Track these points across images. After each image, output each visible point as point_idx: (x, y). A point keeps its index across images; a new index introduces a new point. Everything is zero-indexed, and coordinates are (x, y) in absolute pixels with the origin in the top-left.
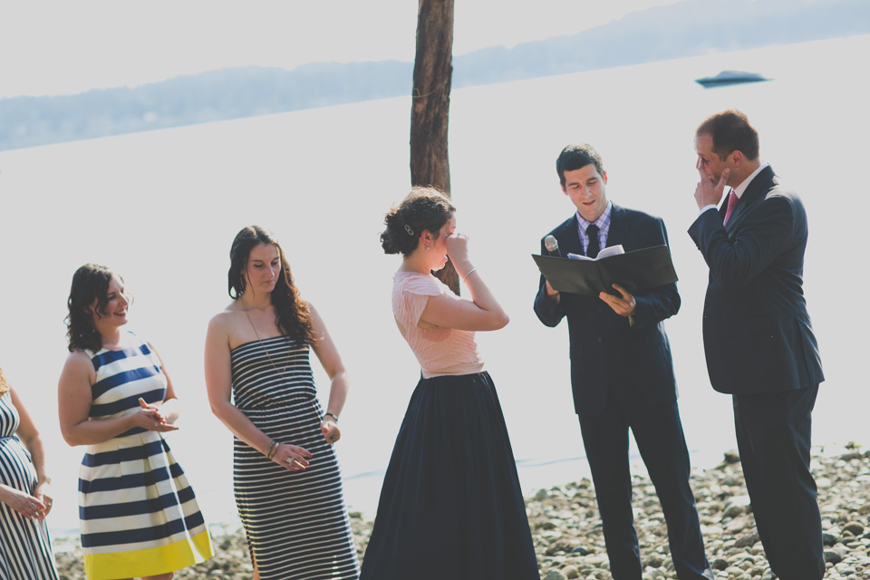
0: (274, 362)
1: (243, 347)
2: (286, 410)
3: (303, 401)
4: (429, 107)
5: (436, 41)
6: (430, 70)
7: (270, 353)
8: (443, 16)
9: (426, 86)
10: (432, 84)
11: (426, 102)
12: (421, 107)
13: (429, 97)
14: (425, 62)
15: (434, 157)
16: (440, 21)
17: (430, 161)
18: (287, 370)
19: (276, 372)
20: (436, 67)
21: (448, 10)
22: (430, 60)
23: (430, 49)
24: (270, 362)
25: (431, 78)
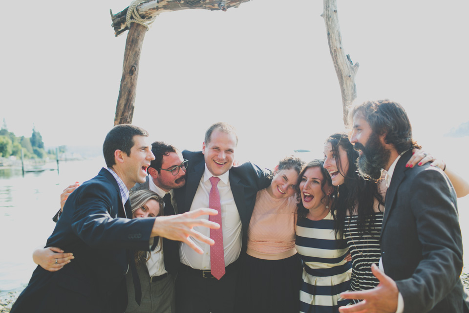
5: (127, 93)
6: (122, 107)
8: (131, 82)
9: (120, 113)
10: (122, 113)
11: (120, 121)
13: (121, 119)
16: (129, 85)
20: (125, 105)
21: (134, 80)
22: (123, 102)
23: (123, 97)
25: (123, 110)
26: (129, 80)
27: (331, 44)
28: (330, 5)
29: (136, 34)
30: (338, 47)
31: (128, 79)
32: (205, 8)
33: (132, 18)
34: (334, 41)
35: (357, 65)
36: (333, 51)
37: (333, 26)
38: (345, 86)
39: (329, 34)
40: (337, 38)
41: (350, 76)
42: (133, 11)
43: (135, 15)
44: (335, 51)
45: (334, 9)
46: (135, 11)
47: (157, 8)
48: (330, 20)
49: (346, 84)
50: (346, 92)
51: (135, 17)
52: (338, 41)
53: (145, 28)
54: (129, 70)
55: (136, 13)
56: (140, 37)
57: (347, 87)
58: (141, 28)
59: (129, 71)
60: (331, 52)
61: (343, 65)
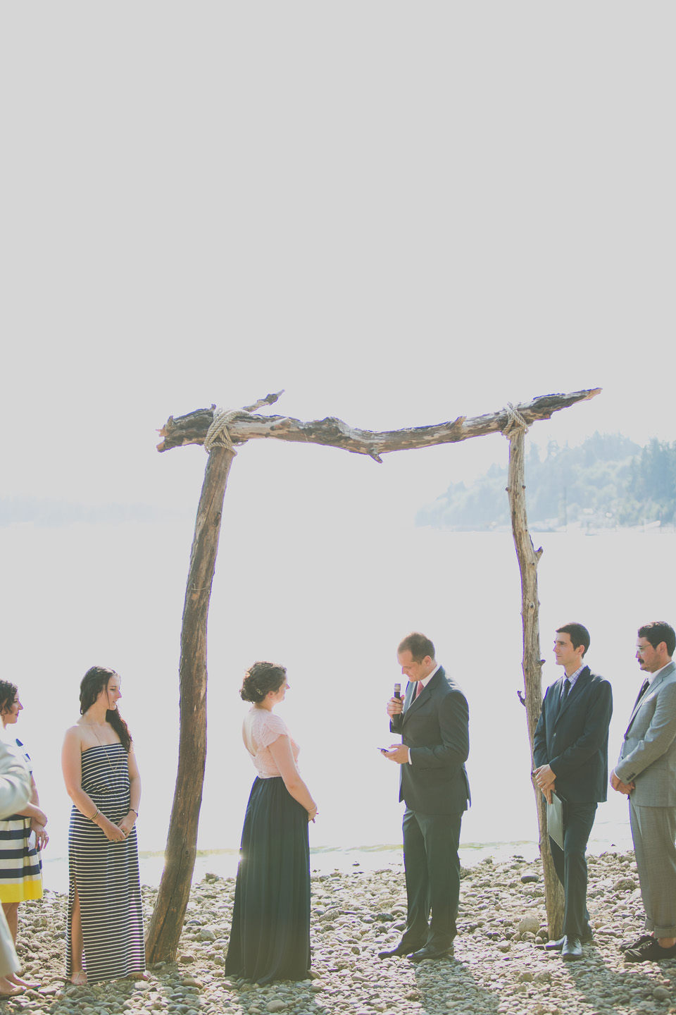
0: (111, 762)
1: (90, 750)
2: (114, 797)
3: (122, 791)
4: (201, 597)
5: (209, 553)
6: (204, 573)
7: (109, 755)
9: (201, 583)
10: (204, 582)
11: (199, 594)
12: (195, 597)
13: (201, 591)
14: (201, 566)
15: (200, 631)
17: (198, 634)
18: (118, 768)
19: (111, 769)
20: (207, 570)
22: (204, 565)
23: (205, 558)
24: (108, 762)
25: (204, 578)
26: (213, 533)
27: (516, 525)
28: (519, 479)
29: (223, 465)
30: (524, 529)
31: (211, 532)
32: (345, 448)
33: (218, 439)
34: (520, 521)
35: (540, 550)
36: (517, 533)
37: (520, 504)
38: (527, 575)
39: (514, 513)
40: (523, 518)
41: (533, 564)
42: (222, 431)
43: (225, 436)
44: (520, 534)
45: (522, 484)
46: (226, 431)
47: (267, 435)
48: (518, 497)
49: (529, 572)
50: (528, 582)
51: (224, 440)
52: (523, 522)
53: (233, 454)
54: (213, 518)
55: (227, 434)
56: (228, 469)
57: (529, 576)
58: (228, 455)
59: (213, 521)
60: (514, 534)
61: (527, 550)
